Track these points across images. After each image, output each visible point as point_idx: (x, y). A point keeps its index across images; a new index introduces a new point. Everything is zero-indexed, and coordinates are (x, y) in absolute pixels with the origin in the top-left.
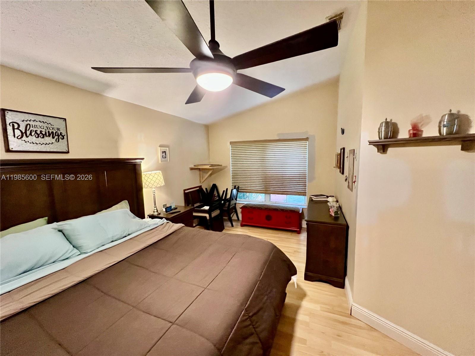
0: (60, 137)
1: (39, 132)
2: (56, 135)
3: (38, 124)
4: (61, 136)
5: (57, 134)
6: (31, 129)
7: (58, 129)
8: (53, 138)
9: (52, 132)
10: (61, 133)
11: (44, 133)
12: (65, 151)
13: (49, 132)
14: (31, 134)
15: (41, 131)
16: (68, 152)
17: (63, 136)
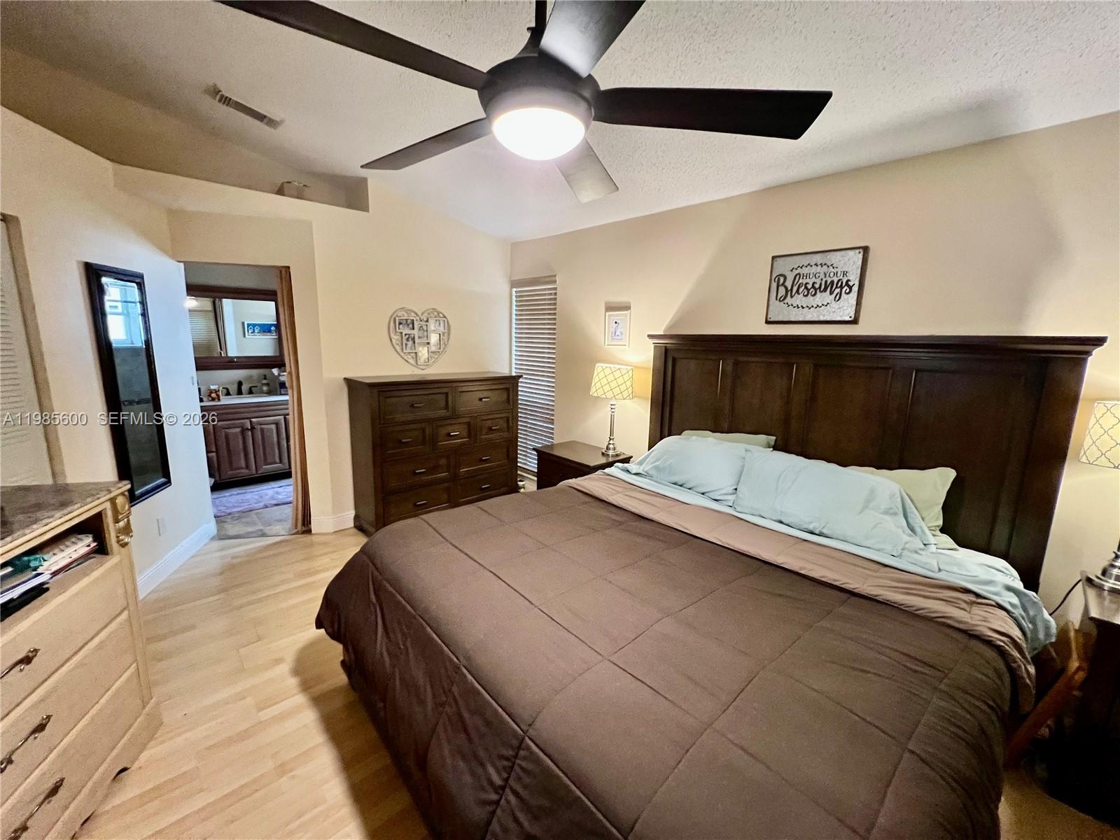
0: (844, 290)
1: (809, 286)
2: (836, 287)
3: (814, 270)
4: (846, 288)
5: (839, 285)
6: (801, 281)
7: (845, 274)
8: (831, 293)
9: (832, 282)
10: (848, 281)
11: (817, 286)
12: (847, 319)
13: (826, 282)
14: (798, 291)
15: (814, 283)
16: (855, 321)
17: (851, 288)
